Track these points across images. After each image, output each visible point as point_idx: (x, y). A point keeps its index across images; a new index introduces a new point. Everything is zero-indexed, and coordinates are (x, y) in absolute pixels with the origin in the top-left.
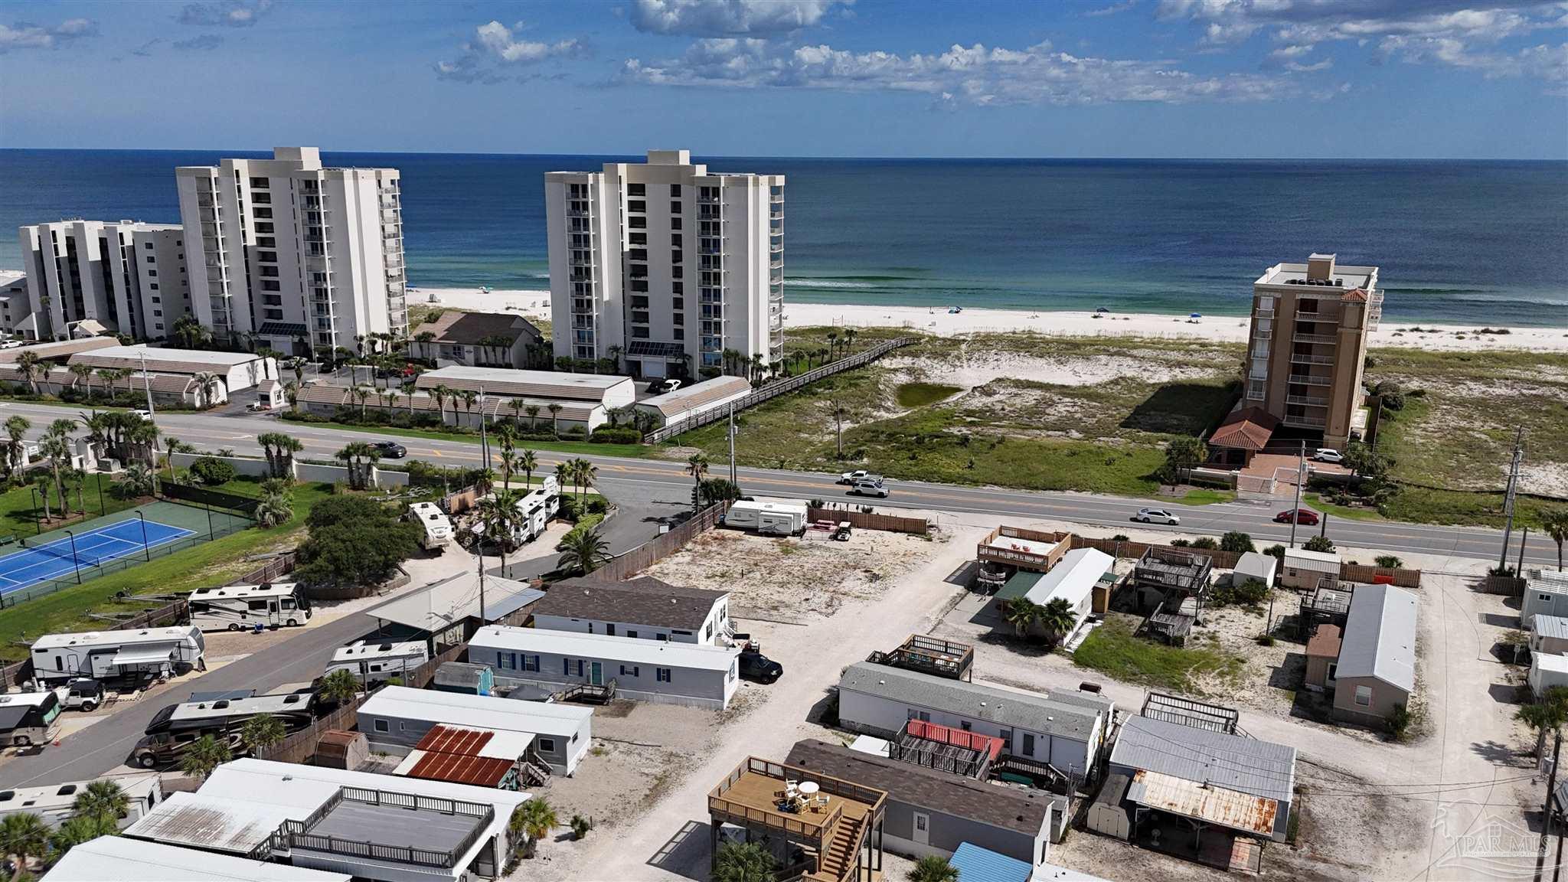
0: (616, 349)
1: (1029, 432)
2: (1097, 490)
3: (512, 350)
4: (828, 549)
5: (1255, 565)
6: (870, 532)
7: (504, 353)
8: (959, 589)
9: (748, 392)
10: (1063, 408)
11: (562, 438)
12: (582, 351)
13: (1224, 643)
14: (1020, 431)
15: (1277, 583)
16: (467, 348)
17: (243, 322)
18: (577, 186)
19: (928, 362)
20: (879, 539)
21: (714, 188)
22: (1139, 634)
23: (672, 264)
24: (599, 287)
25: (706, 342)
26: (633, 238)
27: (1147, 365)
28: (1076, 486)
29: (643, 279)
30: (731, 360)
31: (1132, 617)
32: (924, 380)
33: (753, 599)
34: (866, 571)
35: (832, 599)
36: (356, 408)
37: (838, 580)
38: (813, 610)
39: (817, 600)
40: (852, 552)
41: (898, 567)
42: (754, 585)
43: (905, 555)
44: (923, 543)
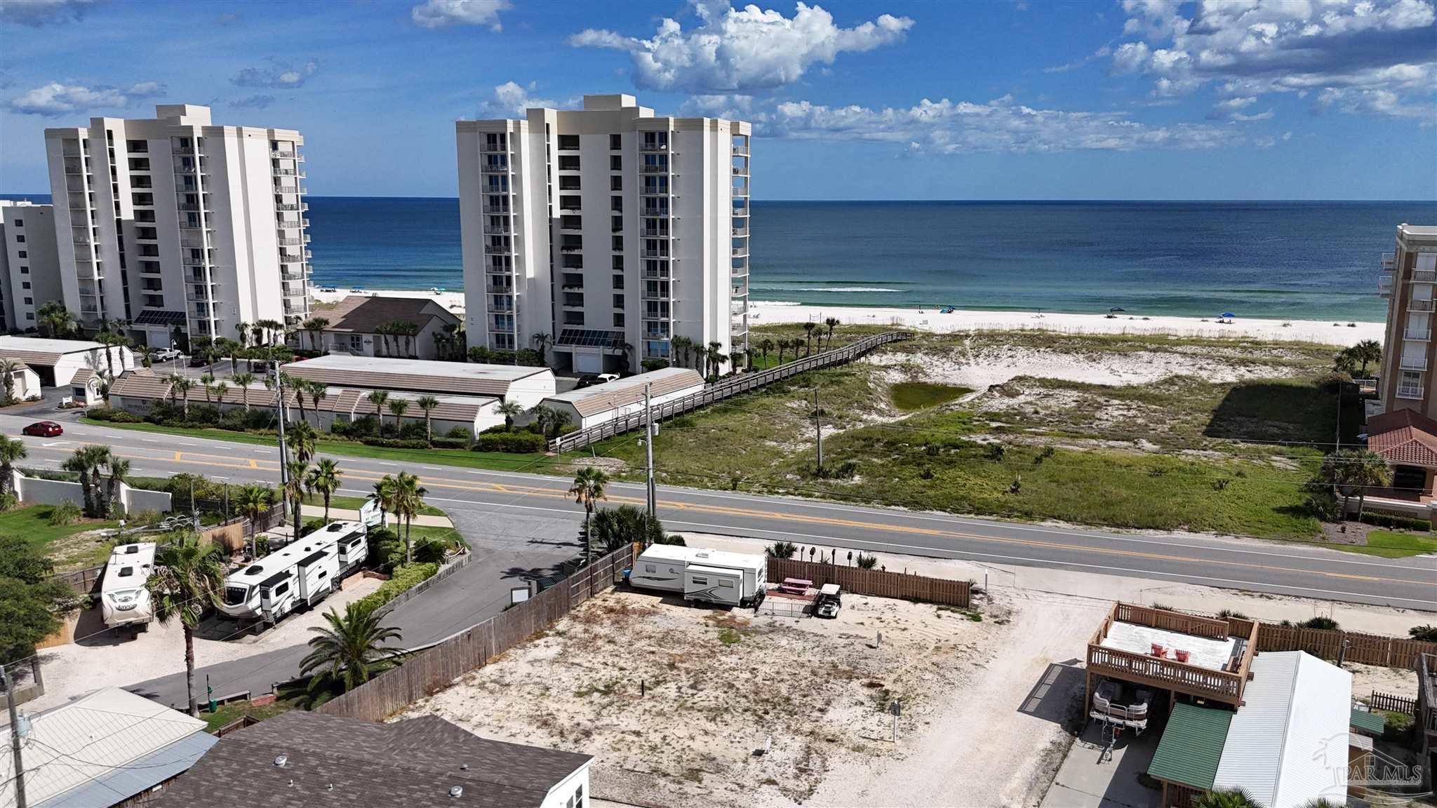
0: (541, 337)
1: (1082, 442)
3: (417, 339)
4: (801, 634)
7: (407, 343)
9: (700, 388)
10: (1114, 413)
11: (436, 444)
12: (500, 340)
14: (1069, 441)
16: (365, 337)
17: (116, 310)
18: (494, 136)
19: (927, 359)
20: (888, 616)
21: (661, 134)
23: (611, 234)
24: (521, 261)
25: (651, 326)
26: (566, 202)
27: (1203, 363)
28: (1188, 522)
29: (576, 252)
30: (682, 350)
32: (922, 378)
33: (654, 749)
34: (871, 685)
35: (808, 751)
36: (178, 404)
37: (819, 705)
38: (771, 782)
39: (778, 755)
40: (843, 641)
41: (928, 676)
42: (661, 713)
43: (938, 649)
44: (968, 625)
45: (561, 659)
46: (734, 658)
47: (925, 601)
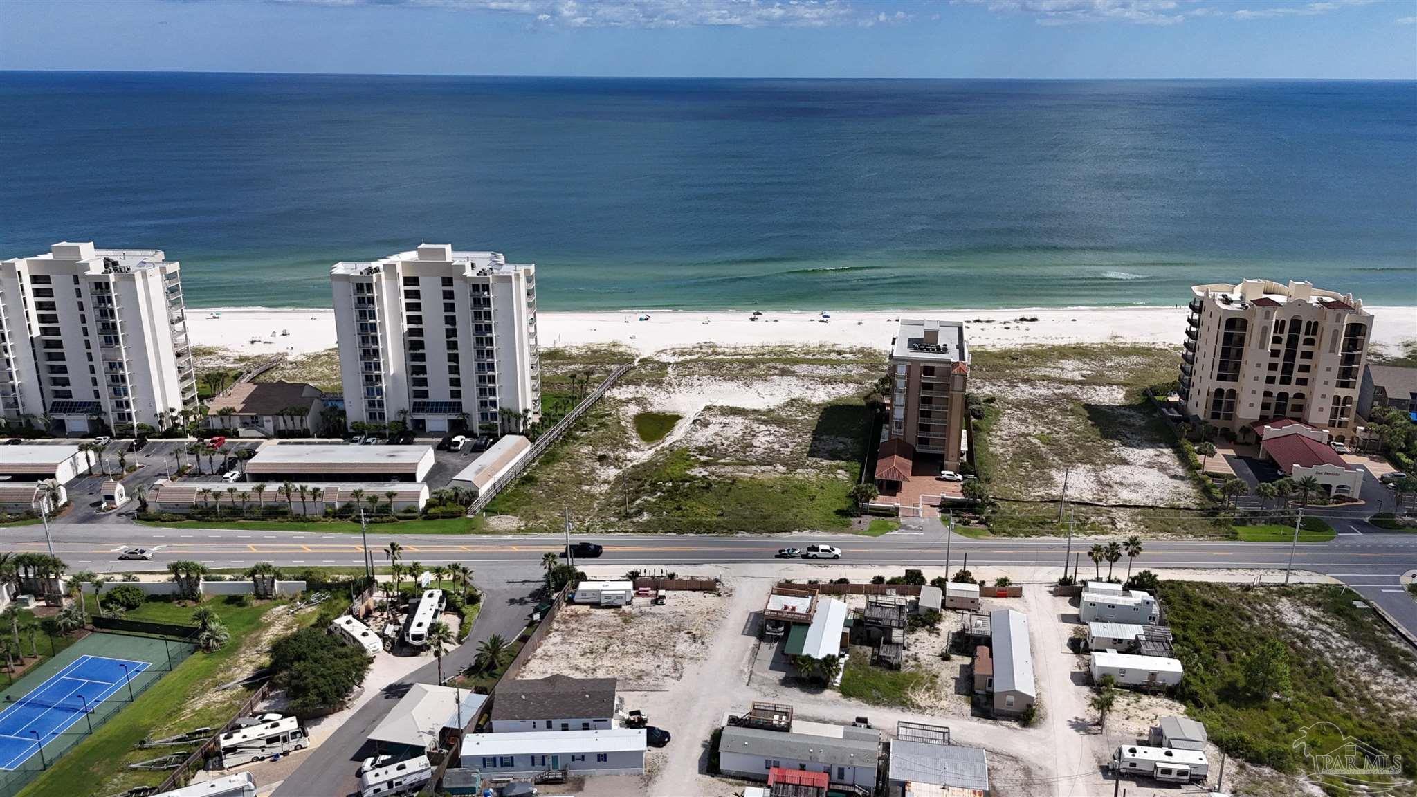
0: (404, 412)
1: (748, 468)
2: (813, 529)
3: (308, 417)
4: (654, 615)
5: (930, 598)
6: (676, 592)
7: (302, 421)
8: (753, 641)
9: (528, 449)
10: (764, 439)
12: (372, 416)
13: (923, 663)
14: (741, 468)
15: (943, 606)
16: (265, 418)
17: (33, 404)
18: (362, 284)
20: (685, 600)
21: (483, 285)
22: (874, 663)
23: (447, 339)
24: (386, 363)
25: (483, 404)
26: (410, 320)
27: (808, 384)
29: (421, 351)
30: (506, 417)
31: (865, 648)
32: (650, 409)
33: (621, 671)
34: (688, 633)
35: (675, 662)
36: (210, 505)
37: (672, 644)
38: (666, 675)
39: (666, 666)
40: (672, 615)
41: (707, 625)
42: (616, 658)
43: (708, 612)
44: (717, 599)
45: (564, 642)
46: (633, 630)
47: (698, 590)
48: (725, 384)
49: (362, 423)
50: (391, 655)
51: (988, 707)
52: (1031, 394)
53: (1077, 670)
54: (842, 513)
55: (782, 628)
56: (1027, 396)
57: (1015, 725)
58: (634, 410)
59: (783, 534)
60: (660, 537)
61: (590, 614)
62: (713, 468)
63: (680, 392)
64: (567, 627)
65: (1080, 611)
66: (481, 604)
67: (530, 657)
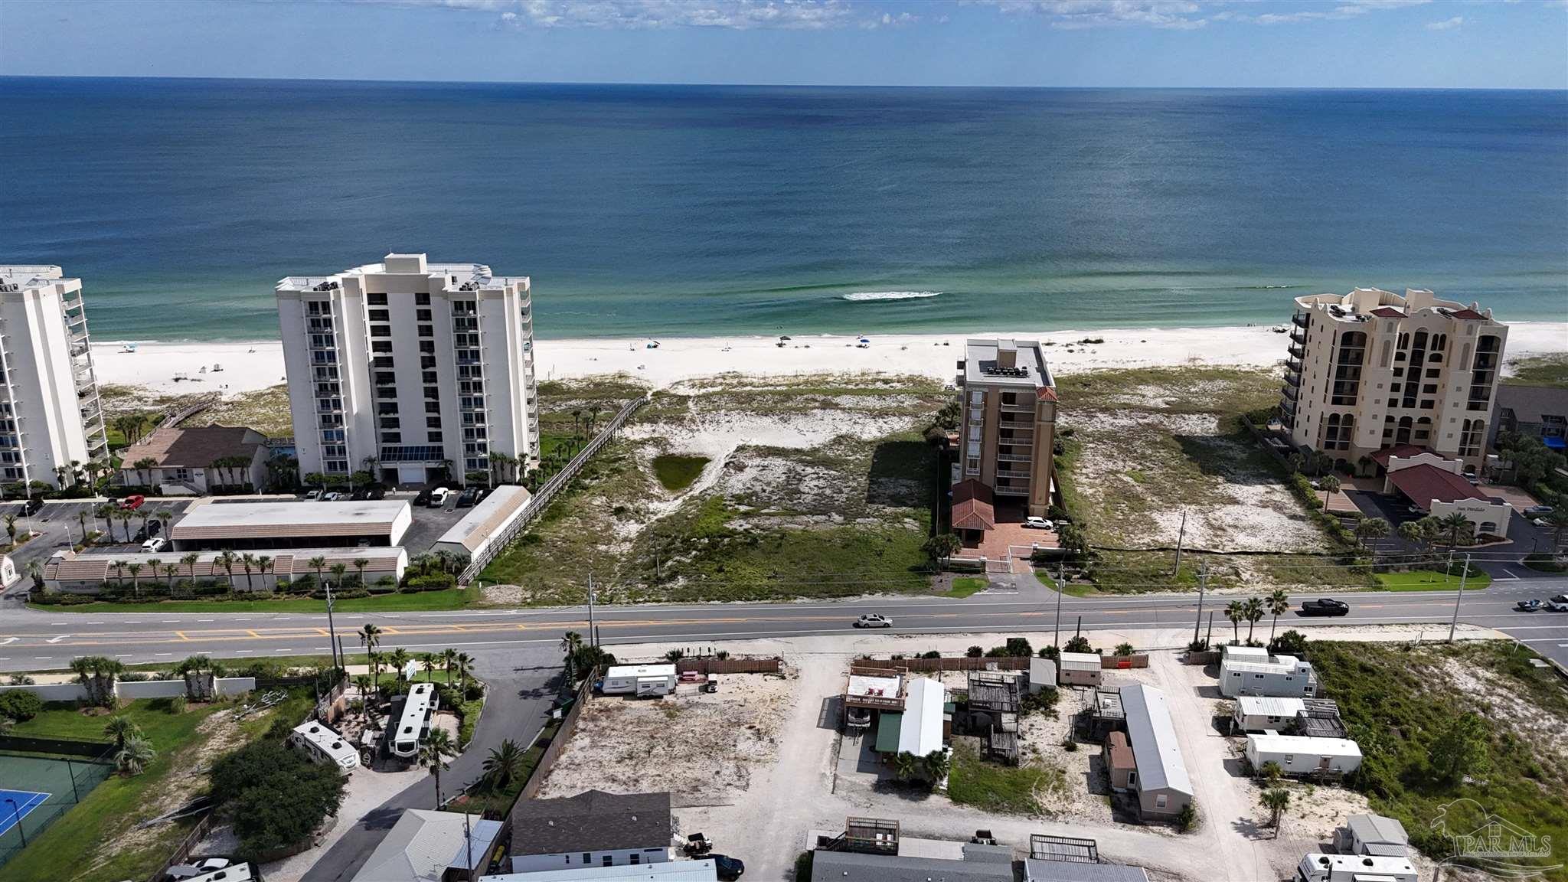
0: (371, 460)
1: (798, 519)
2: (885, 590)
3: (250, 469)
4: (705, 705)
5: (1042, 673)
6: (730, 676)
7: (242, 474)
8: (832, 735)
9: (528, 502)
10: (812, 483)
12: (332, 466)
13: (1044, 755)
14: (789, 519)
15: (1059, 683)
16: (195, 471)
18: (317, 303)
19: (667, 428)
20: (742, 685)
21: (468, 302)
22: (985, 758)
23: (421, 370)
24: (348, 400)
25: (470, 448)
26: (377, 346)
27: (855, 417)
29: (390, 385)
30: (499, 463)
31: (971, 739)
32: (671, 451)
33: (671, 781)
34: (751, 728)
35: (738, 767)
36: (125, 582)
37: (732, 743)
38: (730, 784)
39: (727, 772)
40: (727, 706)
41: (773, 717)
42: (663, 764)
43: (772, 700)
44: (781, 682)
45: (594, 744)
46: (680, 726)
47: (756, 672)
48: (757, 420)
49: (319, 475)
50: (371, 771)
51: (1132, 809)
52: (1112, 424)
53: (1230, 757)
54: (920, 571)
55: (869, 718)
56: (1108, 427)
57: (1168, 831)
58: (651, 452)
59: (851, 598)
60: (701, 606)
61: (624, 708)
62: (756, 520)
63: (705, 430)
64: (596, 726)
65: (1221, 682)
66: (484, 698)
67: (552, 767)
